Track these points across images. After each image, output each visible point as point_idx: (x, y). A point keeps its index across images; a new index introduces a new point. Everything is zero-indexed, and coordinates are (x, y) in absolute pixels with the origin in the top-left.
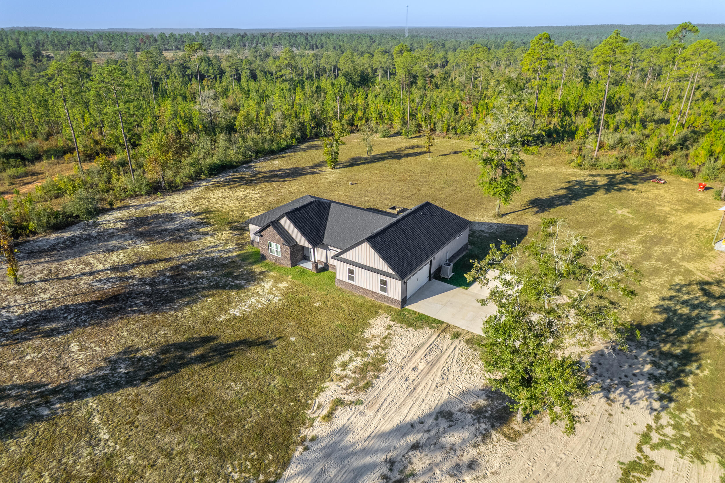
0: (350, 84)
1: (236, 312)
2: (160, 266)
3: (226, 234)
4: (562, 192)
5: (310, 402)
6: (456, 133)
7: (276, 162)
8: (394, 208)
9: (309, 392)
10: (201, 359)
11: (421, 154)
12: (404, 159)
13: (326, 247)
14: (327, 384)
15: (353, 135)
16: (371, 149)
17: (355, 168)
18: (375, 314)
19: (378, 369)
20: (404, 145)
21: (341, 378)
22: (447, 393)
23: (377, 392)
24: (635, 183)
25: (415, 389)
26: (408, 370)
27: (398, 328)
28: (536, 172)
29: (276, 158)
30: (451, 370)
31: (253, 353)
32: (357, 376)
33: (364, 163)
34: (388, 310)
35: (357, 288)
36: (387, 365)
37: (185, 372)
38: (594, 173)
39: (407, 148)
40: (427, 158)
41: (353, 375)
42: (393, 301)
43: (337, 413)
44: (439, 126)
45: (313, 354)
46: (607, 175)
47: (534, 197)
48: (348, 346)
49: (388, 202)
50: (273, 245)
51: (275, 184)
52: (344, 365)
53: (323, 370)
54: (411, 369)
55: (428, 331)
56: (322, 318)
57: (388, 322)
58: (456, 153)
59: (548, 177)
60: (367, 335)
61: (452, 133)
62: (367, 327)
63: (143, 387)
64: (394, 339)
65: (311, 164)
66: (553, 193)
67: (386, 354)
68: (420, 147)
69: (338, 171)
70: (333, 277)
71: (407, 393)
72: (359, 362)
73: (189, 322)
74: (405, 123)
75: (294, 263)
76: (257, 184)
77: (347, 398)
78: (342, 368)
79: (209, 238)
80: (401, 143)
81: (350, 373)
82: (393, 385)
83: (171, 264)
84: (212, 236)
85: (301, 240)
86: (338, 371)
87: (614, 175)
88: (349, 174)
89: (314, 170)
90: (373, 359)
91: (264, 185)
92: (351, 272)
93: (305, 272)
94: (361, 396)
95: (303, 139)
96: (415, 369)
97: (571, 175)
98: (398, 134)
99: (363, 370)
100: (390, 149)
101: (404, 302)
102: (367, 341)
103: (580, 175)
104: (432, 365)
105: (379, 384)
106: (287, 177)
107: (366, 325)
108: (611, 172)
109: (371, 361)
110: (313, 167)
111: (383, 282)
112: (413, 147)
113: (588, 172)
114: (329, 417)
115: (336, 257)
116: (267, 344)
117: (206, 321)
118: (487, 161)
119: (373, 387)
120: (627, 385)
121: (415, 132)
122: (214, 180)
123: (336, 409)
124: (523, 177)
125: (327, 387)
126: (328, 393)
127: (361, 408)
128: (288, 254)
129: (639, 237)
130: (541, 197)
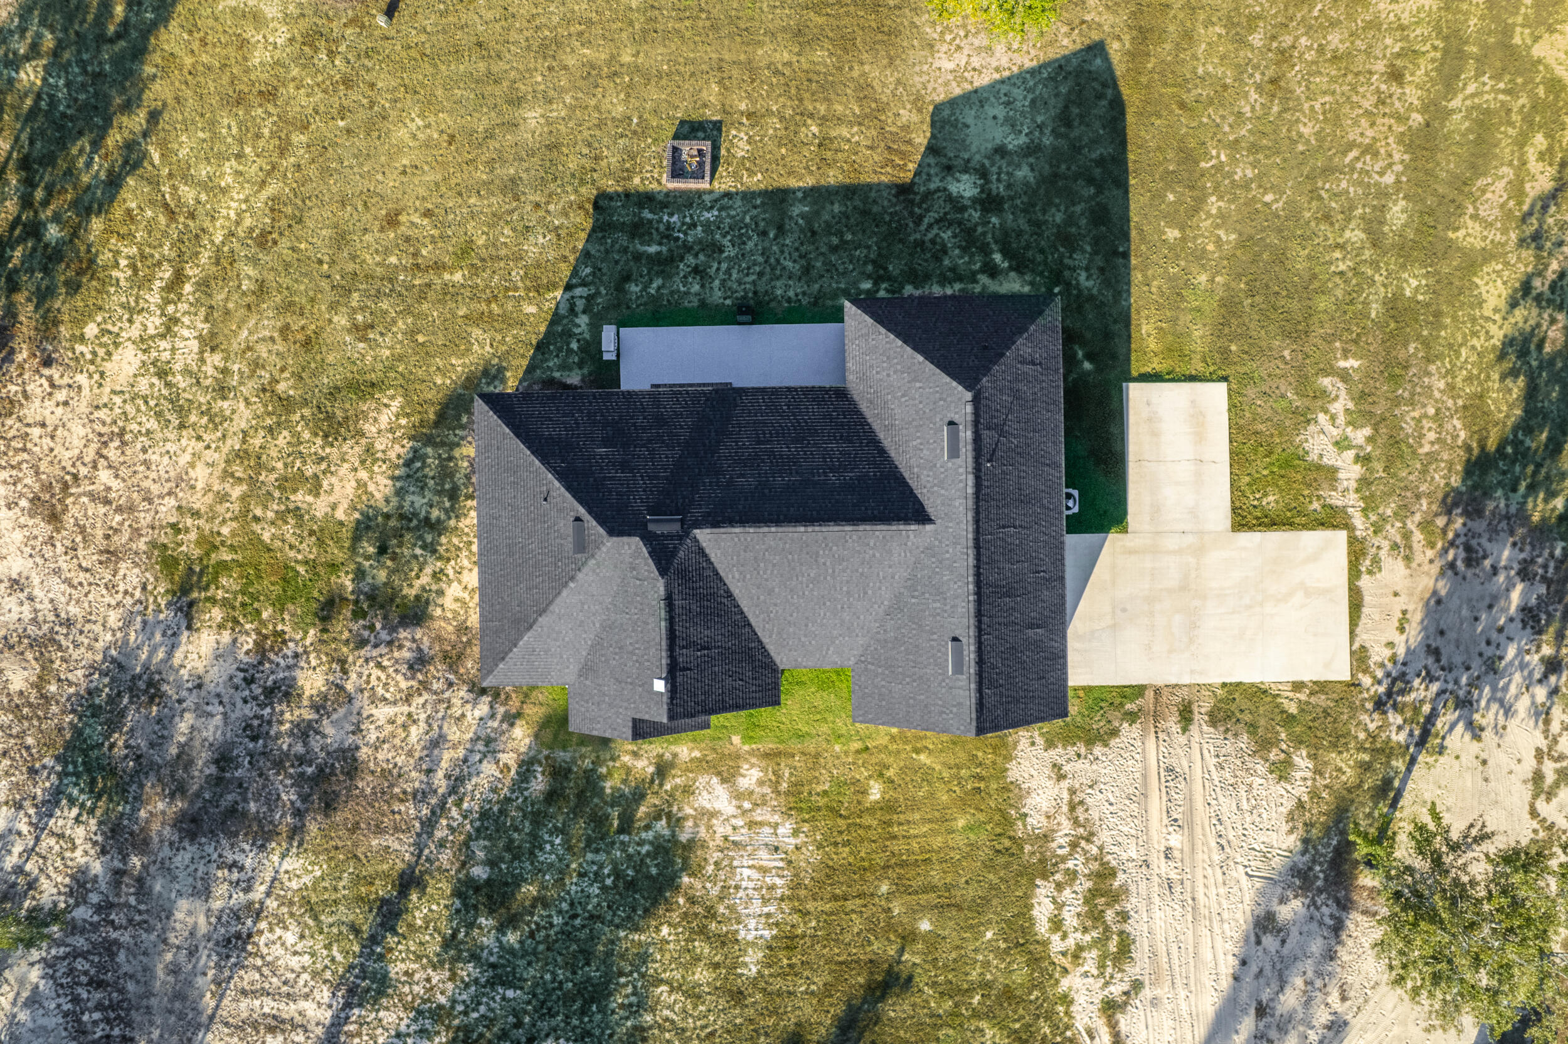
5: (1069, 1034)
9: (1052, 1018)
14: (1065, 983)
19: (1115, 897)
21: (1076, 955)
22: (1245, 878)
23: (1147, 949)
25: (1193, 899)
26: (1159, 864)
27: (1075, 764)
30: (1224, 818)
32: (1095, 934)
36: (1121, 877)
41: (1088, 938)
43: (1123, 1027)
45: (989, 935)
48: (1028, 875)
52: (1057, 924)
53: (1034, 961)
54: (1163, 860)
55: (1130, 734)
57: (1045, 755)
60: (1036, 821)
62: (1021, 797)
64: (1089, 800)
67: (1101, 848)
71: (1190, 918)
72: (1073, 901)
77: (1116, 990)
78: (1060, 934)
81: (1078, 935)
82: (1158, 915)
86: (1057, 944)
90: (1088, 877)
94: (1133, 971)
96: (1168, 854)
99: (1094, 915)
102: (1046, 837)
104: (1189, 827)
105: (1136, 927)
107: (1014, 794)
109: (1089, 884)
119: (1134, 942)
123: (1117, 1023)
125: (1070, 988)
126: (1081, 999)
127: (1147, 993)
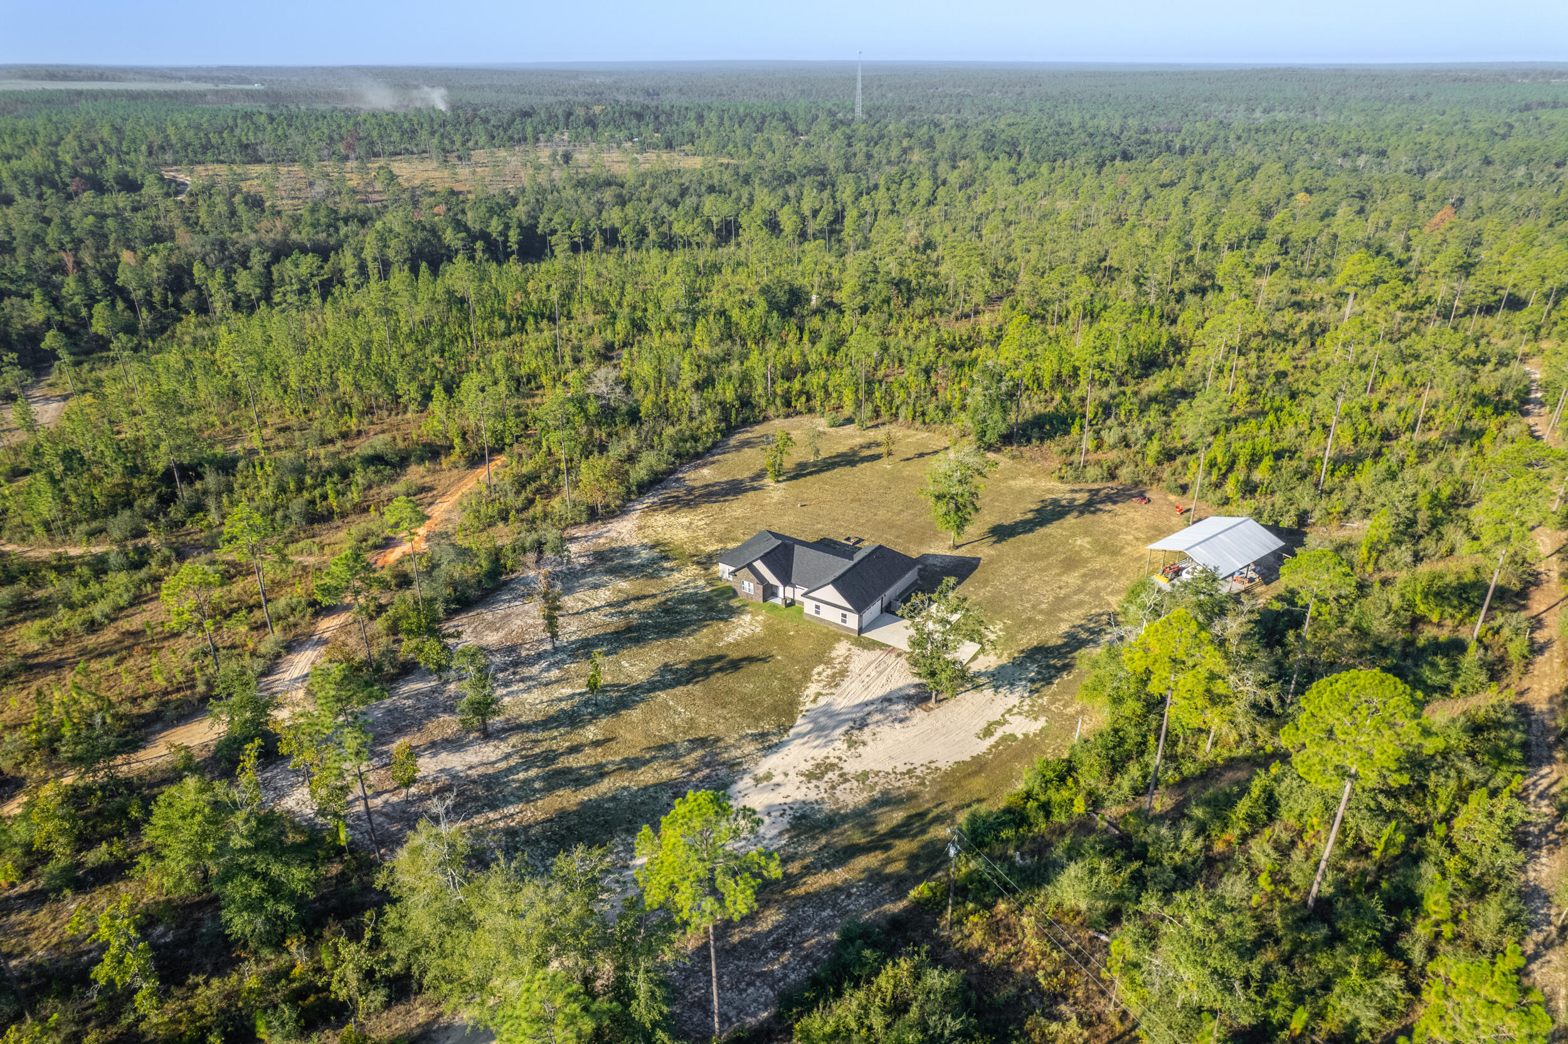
0: (775, 314)
1: (730, 639)
2: (648, 602)
3: (692, 570)
4: (1030, 516)
5: (800, 693)
6: (924, 422)
7: (705, 471)
8: (848, 539)
9: (799, 689)
10: (720, 670)
11: (878, 457)
12: (860, 466)
13: (794, 586)
14: (810, 684)
15: (790, 420)
16: (817, 452)
17: (802, 481)
18: (838, 640)
19: (843, 676)
20: (859, 441)
21: (818, 681)
22: (890, 687)
23: (844, 688)
24: (1115, 503)
25: (869, 686)
26: (863, 676)
27: (855, 650)
28: (1009, 487)
29: (705, 465)
30: (894, 675)
31: (754, 667)
32: (829, 679)
33: (811, 473)
34: (848, 637)
35: (822, 620)
36: (849, 673)
37: (713, 678)
38: (1077, 487)
39: (862, 447)
40: (885, 464)
41: (826, 679)
42: (852, 630)
43: (820, 698)
44: (903, 412)
45: (797, 667)
46: (1090, 491)
47: (997, 523)
48: (820, 662)
49: (842, 530)
50: (746, 583)
51: (716, 506)
52: (819, 674)
53: (805, 677)
54: (866, 675)
55: (878, 652)
56: (797, 643)
57: (848, 646)
58: (921, 455)
59: (1021, 493)
60: (833, 655)
61: (918, 423)
62: (833, 649)
63: (690, 686)
64: (854, 657)
65: (747, 474)
66: (1019, 517)
67: (848, 666)
68: (878, 445)
69: (782, 485)
70: (801, 611)
71: (864, 688)
72: (829, 672)
73: (698, 647)
74: (858, 405)
75: (765, 600)
76: (697, 505)
77: (824, 692)
79: (676, 575)
80: (853, 437)
81: (824, 678)
82: (854, 684)
83: (656, 601)
84: (679, 571)
85: (772, 579)
86: (816, 677)
87: (1098, 490)
88: (795, 491)
89: (755, 484)
90: (839, 669)
91: (705, 508)
92: (817, 607)
93: (775, 606)
94: (833, 690)
95: (730, 430)
96: (868, 676)
97: (1050, 491)
98: (849, 421)
99: (833, 676)
100: (842, 449)
101: (861, 631)
102: (834, 658)
103: (1059, 491)
104: (881, 673)
105: (844, 684)
106: (727, 494)
107: (831, 648)
108: (1096, 486)
109: (838, 671)
110: (753, 479)
111: (844, 616)
112: (869, 446)
113: (1068, 487)
114: (814, 701)
115: (804, 595)
116: (764, 660)
117: (710, 647)
118: (939, 497)
119: (840, 686)
120: (1012, 685)
121: (871, 419)
122: (648, 501)
124: (977, 510)
125: (810, 686)
126: (811, 689)
127: (834, 696)
128: (760, 592)
129: (1083, 571)
130: (1006, 524)
